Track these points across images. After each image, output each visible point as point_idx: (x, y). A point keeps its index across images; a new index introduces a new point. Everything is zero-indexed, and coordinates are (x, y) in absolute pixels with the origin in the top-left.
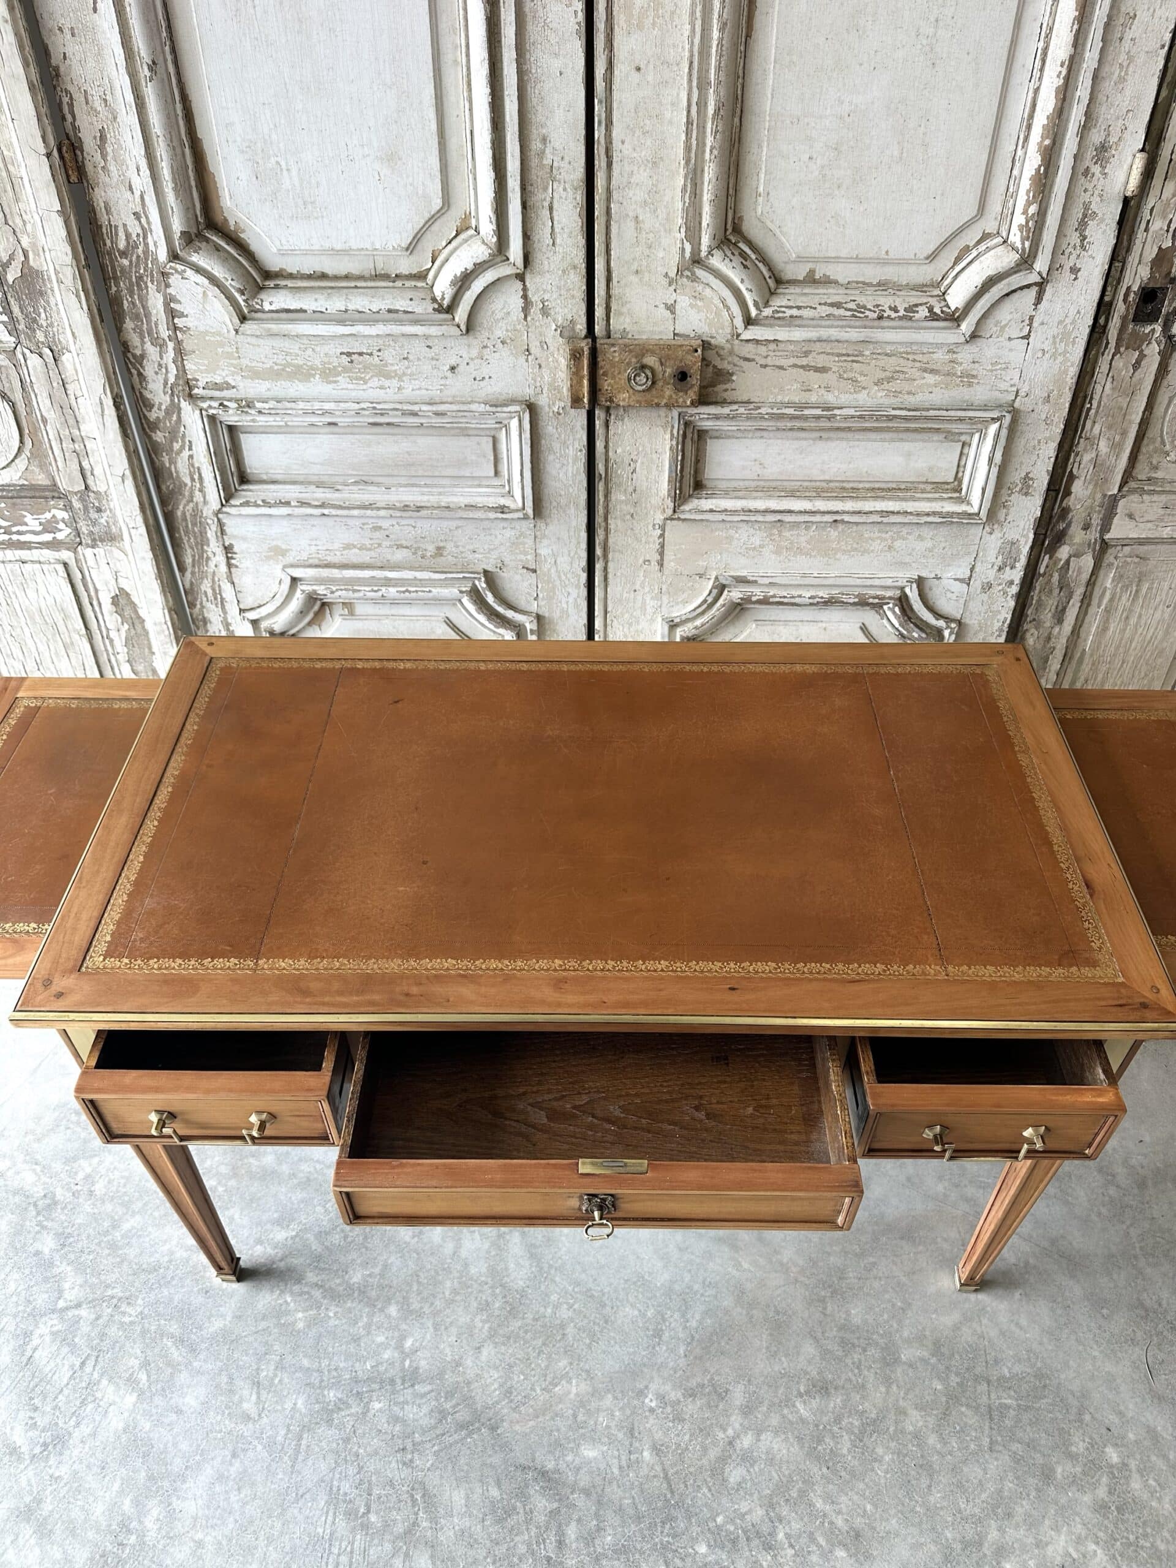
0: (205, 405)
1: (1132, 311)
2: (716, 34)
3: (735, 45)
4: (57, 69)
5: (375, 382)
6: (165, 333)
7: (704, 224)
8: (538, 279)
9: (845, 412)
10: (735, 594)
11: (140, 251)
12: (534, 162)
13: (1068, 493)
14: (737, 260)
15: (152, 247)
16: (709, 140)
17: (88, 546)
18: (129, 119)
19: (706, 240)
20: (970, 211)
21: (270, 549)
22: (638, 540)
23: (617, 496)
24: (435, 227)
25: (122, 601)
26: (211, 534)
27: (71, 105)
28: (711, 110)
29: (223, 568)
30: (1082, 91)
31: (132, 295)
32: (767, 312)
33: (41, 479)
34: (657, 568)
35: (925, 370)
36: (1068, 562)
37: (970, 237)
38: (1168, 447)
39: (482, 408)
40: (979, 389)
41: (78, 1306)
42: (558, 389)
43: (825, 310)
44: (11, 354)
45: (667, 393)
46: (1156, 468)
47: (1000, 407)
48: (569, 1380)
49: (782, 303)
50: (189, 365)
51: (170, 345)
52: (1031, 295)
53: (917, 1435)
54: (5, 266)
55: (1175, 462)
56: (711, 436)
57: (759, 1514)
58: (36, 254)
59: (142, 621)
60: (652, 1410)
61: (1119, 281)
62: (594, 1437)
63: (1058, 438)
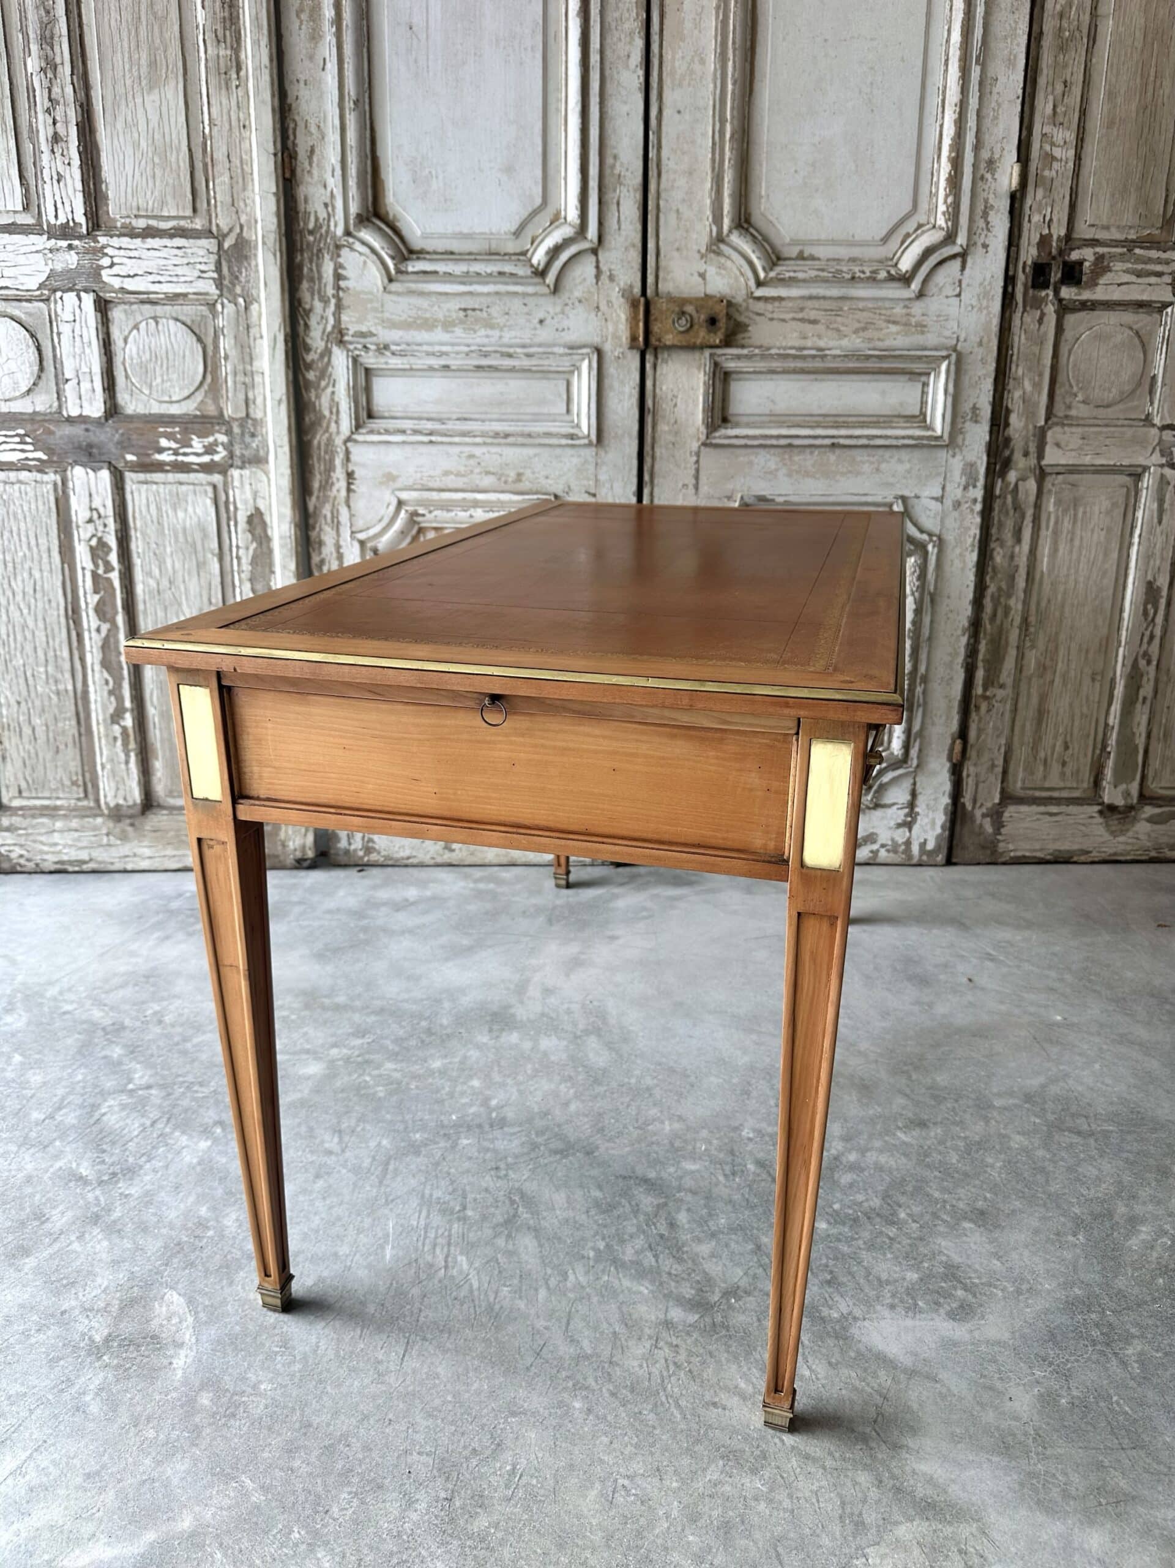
0: (351, 347)
1: (1030, 281)
2: (730, 87)
3: (743, 96)
4: (290, 106)
5: (482, 332)
6: (330, 291)
7: (725, 212)
8: (607, 254)
9: (833, 352)
11: (323, 230)
12: (608, 171)
13: (1008, 425)
14: (749, 238)
15: (332, 228)
16: (728, 154)
17: (238, 467)
18: (334, 137)
19: (726, 223)
20: (908, 207)
21: (384, 476)
22: (678, 466)
23: (663, 427)
24: (537, 218)
25: (256, 520)
26: (338, 462)
27: (295, 130)
28: (728, 136)
29: (343, 493)
30: (971, 122)
31: (311, 261)
32: (772, 274)
33: (211, 410)
34: (693, 491)
35: (889, 322)
36: (1016, 485)
37: (910, 226)
38: (1075, 389)
39: (561, 350)
40: (929, 335)
41: (149, 1087)
42: (619, 338)
43: (813, 273)
44: (212, 306)
45: (701, 335)
46: (1069, 407)
47: (947, 349)
48: (662, 1122)
49: (781, 270)
50: (344, 318)
51: (333, 301)
52: (957, 263)
53: (1025, 1150)
54: (225, 236)
55: (1084, 402)
56: (734, 376)
57: (876, 1202)
58: (250, 228)
59: (268, 539)
60: (750, 1139)
61: (1017, 259)
62: (693, 1156)
63: (993, 375)
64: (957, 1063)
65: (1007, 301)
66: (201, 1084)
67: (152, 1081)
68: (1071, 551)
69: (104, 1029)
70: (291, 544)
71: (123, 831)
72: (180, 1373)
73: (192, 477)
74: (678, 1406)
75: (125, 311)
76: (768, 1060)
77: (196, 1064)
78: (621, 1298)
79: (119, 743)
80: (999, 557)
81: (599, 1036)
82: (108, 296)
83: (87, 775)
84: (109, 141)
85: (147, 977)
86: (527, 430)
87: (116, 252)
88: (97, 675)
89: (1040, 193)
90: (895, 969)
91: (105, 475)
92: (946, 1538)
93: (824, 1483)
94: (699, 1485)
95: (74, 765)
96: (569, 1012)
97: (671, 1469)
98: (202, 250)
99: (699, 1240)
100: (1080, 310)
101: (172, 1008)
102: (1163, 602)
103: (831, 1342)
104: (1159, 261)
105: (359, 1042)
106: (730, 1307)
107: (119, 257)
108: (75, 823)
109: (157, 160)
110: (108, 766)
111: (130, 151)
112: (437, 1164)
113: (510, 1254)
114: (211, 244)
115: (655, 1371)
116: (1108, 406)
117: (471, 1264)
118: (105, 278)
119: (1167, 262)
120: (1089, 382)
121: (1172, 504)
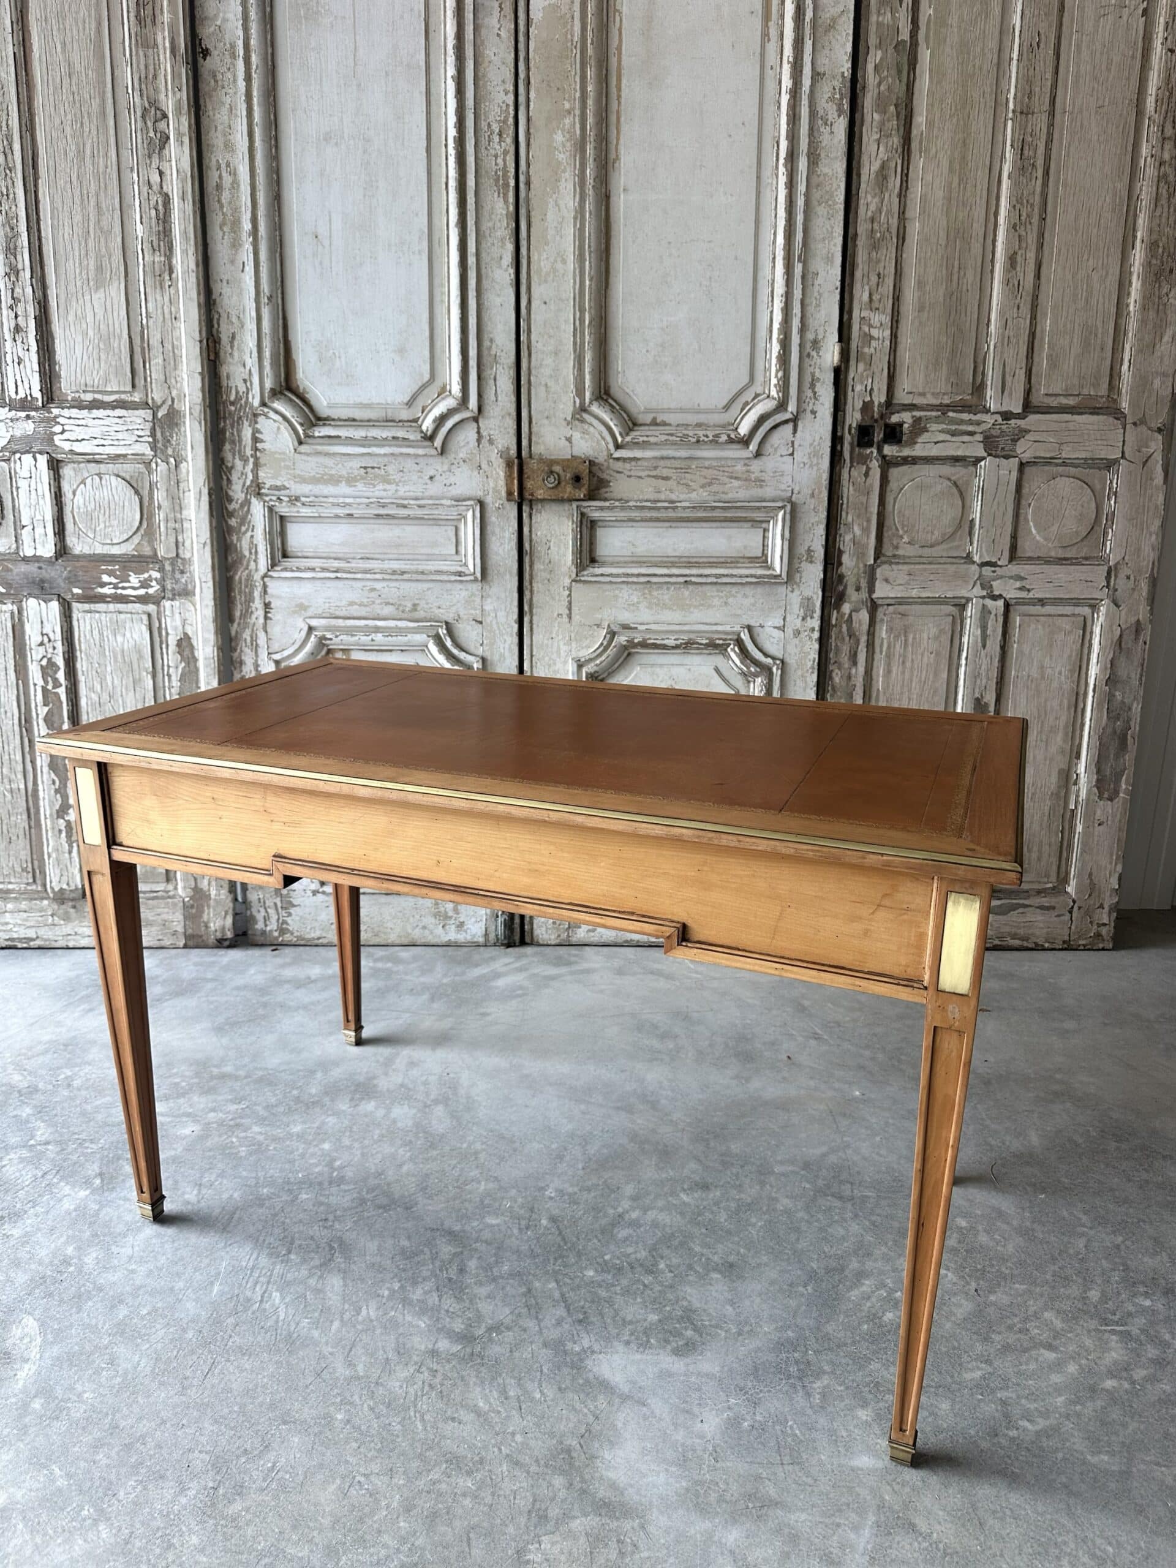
0: (267, 499)
1: (856, 439)
2: (587, 283)
3: (599, 291)
4: (215, 301)
5: (381, 486)
6: (249, 452)
7: (587, 387)
8: (486, 422)
9: (683, 504)
10: (621, 639)
11: (243, 402)
12: (485, 352)
13: (840, 564)
14: (607, 408)
15: (250, 399)
16: (587, 338)
17: (169, 599)
18: (251, 326)
19: (588, 395)
20: (745, 380)
21: (297, 606)
22: (553, 599)
23: (538, 566)
24: (425, 392)
25: (184, 644)
26: (257, 594)
27: (218, 320)
28: (587, 322)
29: (261, 620)
30: (797, 310)
31: (232, 427)
32: (628, 439)
33: (147, 551)
34: (567, 620)
35: (731, 478)
36: (850, 616)
37: (748, 396)
38: (901, 532)
39: (449, 502)
40: (767, 488)
41: (47, 1143)
42: (499, 492)
43: (664, 438)
44: (147, 464)
45: (568, 490)
46: (897, 547)
47: (783, 500)
48: (479, 1182)
49: (637, 435)
50: (261, 474)
51: (251, 460)
52: (790, 426)
53: (787, 1212)
54: (159, 407)
55: (909, 543)
56: (600, 524)
57: (643, 1254)
58: (180, 401)
59: (196, 660)
60: (551, 1198)
61: (843, 423)
62: (496, 1213)
63: (825, 522)
64: (754, 1132)
65: (837, 458)
66: (92, 1141)
67: (51, 1138)
68: (903, 673)
69: (19, 1092)
70: (214, 664)
71: (67, 913)
72: (21, 1383)
73: (130, 607)
74: (423, 1420)
75: (74, 469)
76: (588, 1128)
77: (92, 1123)
78: (401, 1330)
79: (64, 835)
80: (837, 678)
81: (447, 1105)
82: (59, 457)
83: (36, 863)
84: (62, 331)
85: (66, 1045)
86: (421, 568)
87: (67, 421)
88: (45, 776)
89: (861, 366)
90: (727, 1046)
91: (55, 605)
92: (610, 1530)
93: (525, 1485)
94: (421, 1483)
95: (25, 854)
96: (426, 1083)
97: (401, 1470)
98: (139, 419)
99: (481, 1284)
100: (902, 464)
101: (82, 1074)
103: (566, 1371)
104: (971, 422)
105: (233, 1107)
106: (491, 1340)
107: (69, 425)
108: (24, 905)
109: (102, 346)
110: (54, 855)
111: (79, 339)
112: (276, 1215)
113: (318, 1291)
114: (147, 414)
115: (412, 1391)
116: (932, 546)
117: (283, 1298)
118: (57, 442)
119: (978, 423)
120: (913, 526)
121: (994, 631)
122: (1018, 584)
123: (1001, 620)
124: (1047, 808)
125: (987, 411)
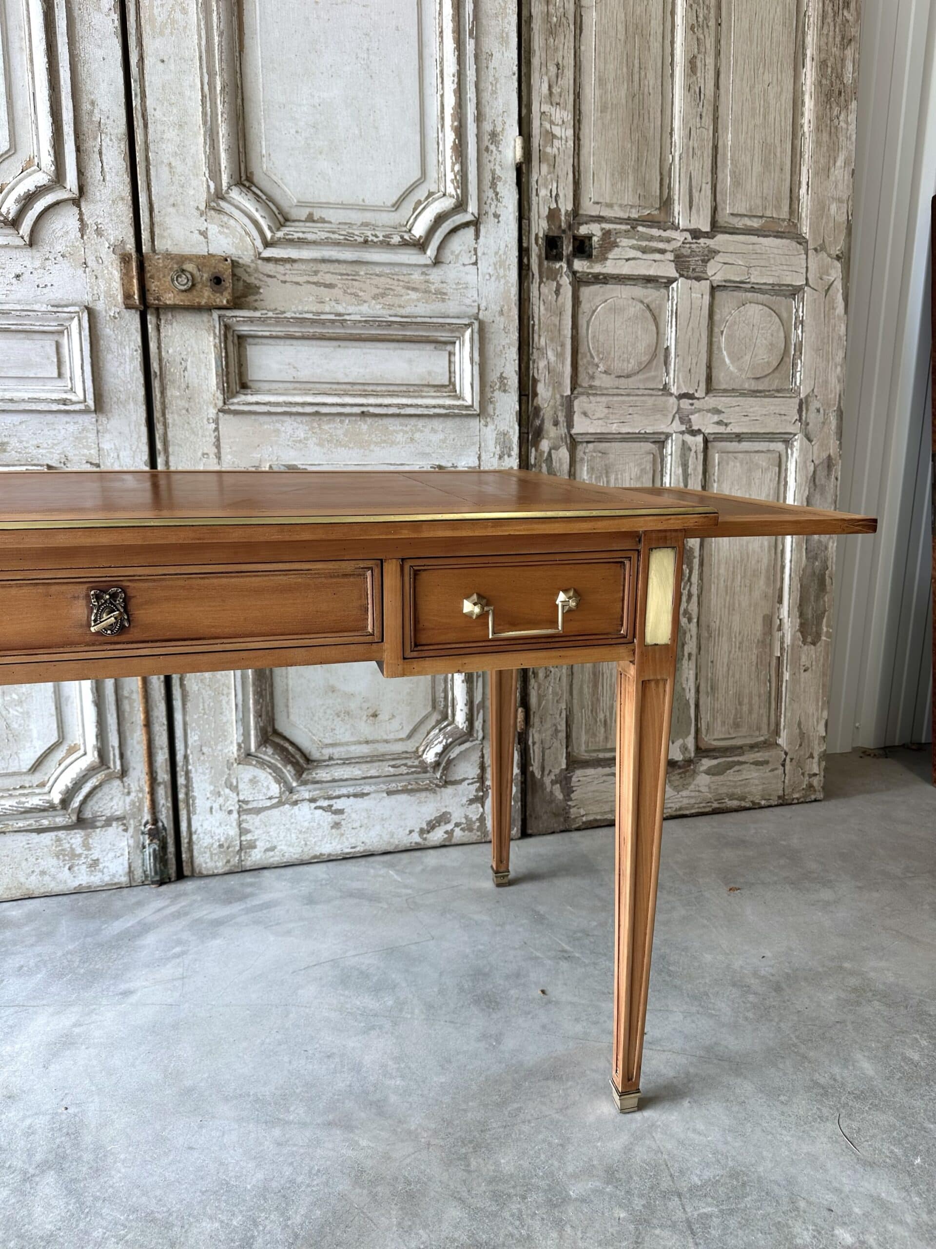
1: (543, 252)
2: (216, 39)
3: (231, 50)
7: (223, 168)
8: (91, 206)
9: (353, 317)
12: (85, 118)
13: (535, 394)
14: (250, 195)
16: (220, 108)
19: (225, 179)
20: (416, 175)
22: (195, 434)
23: (172, 392)
24: (6, 165)
28: (218, 88)
30: (471, 94)
32: (280, 234)
34: (216, 461)
35: (408, 288)
36: (550, 454)
37: (421, 194)
38: (596, 360)
39: (44, 308)
40: (450, 303)
42: (114, 298)
43: (324, 235)
45: (206, 295)
46: (592, 377)
47: (469, 317)
49: (292, 231)
52: (471, 231)
55: (605, 372)
56: (249, 340)
61: (529, 232)
63: (516, 344)
65: (524, 272)
89: (545, 168)
90: (462, 990)
100: (593, 283)
102: (696, 561)
104: (661, 239)
116: (628, 376)
119: (669, 240)
120: (609, 353)
121: (695, 469)
122: (716, 418)
123: (701, 457)
124: (754, 658)
125: (676, 228)
